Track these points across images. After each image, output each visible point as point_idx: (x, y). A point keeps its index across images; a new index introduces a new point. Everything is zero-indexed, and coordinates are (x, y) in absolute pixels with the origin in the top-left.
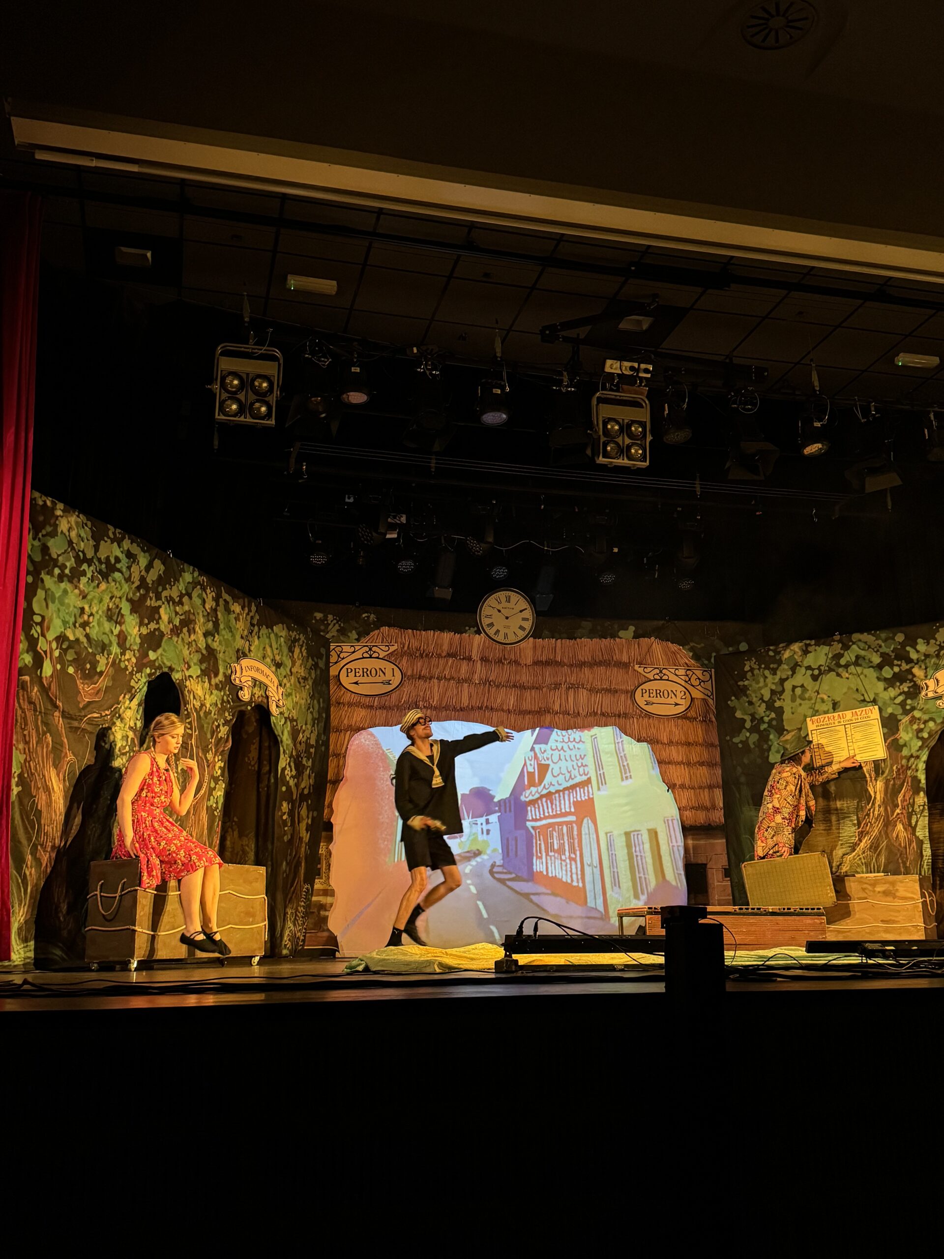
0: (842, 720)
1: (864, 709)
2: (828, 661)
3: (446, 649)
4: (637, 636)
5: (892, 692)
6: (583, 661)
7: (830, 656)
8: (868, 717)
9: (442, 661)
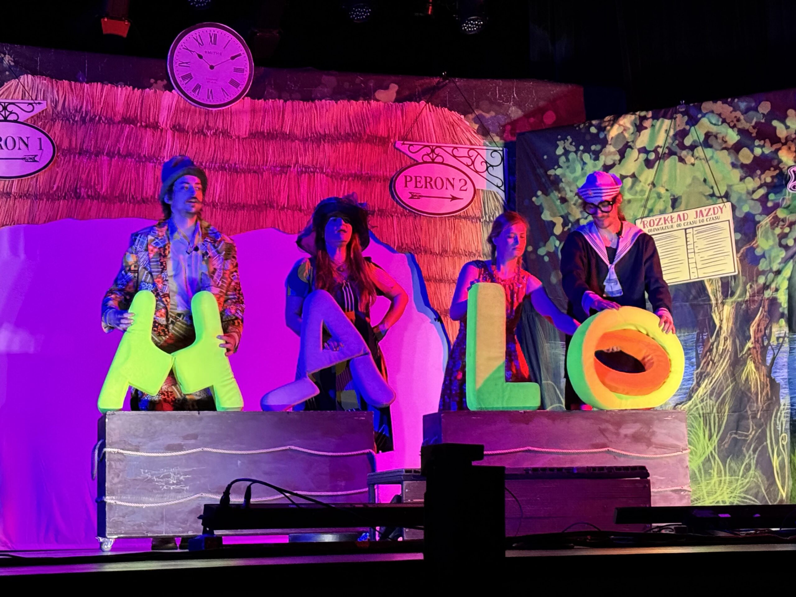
0: (682, 222)
1: (712, 207)
2: (670, 140)
3: (121, 112)
4: (400, 99)
5: (751, 183)
6: (322, 133)
7: (672, 133)
8: (717, 218)
9: (114, 130)
